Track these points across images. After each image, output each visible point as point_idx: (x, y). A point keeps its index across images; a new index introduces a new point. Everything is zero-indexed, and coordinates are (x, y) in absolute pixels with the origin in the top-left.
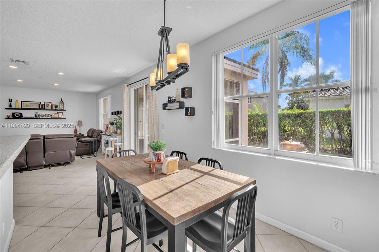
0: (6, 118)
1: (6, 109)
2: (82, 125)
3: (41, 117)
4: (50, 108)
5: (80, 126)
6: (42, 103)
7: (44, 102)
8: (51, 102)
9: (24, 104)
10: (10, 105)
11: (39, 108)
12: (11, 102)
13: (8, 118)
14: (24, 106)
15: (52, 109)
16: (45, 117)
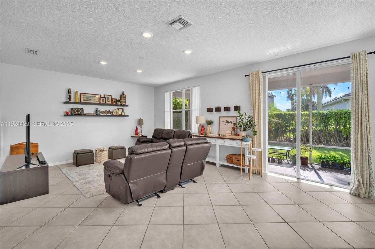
0: (65, 116)
1: (64, 103)
2: (143, 125)
3: (101, 114)
4: (110, 103)
5: (141, 126)
6: (102, 96)
7: (104, 95)
8: (111, 96)
9: (83, 97)
10: (70, 99)
11: (98, 102)
12: (70, 94)
13: (67, 115)
14: (83, 100)
15: (112, 105)
16: (105, 114)
